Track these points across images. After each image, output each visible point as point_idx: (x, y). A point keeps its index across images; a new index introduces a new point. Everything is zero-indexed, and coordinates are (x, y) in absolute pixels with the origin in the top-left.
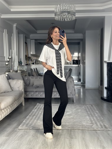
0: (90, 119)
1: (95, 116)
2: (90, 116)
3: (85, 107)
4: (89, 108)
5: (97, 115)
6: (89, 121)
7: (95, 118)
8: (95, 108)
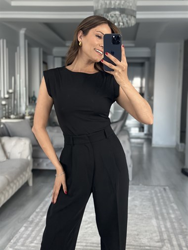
0: (159, 227)
1: (170, 218)
2: (160, 217)
3: (151, 194)
4: (159, 195)
5: (173, 216)
6: (155, 232)
7: (169, 225)
8: (171, 196)
